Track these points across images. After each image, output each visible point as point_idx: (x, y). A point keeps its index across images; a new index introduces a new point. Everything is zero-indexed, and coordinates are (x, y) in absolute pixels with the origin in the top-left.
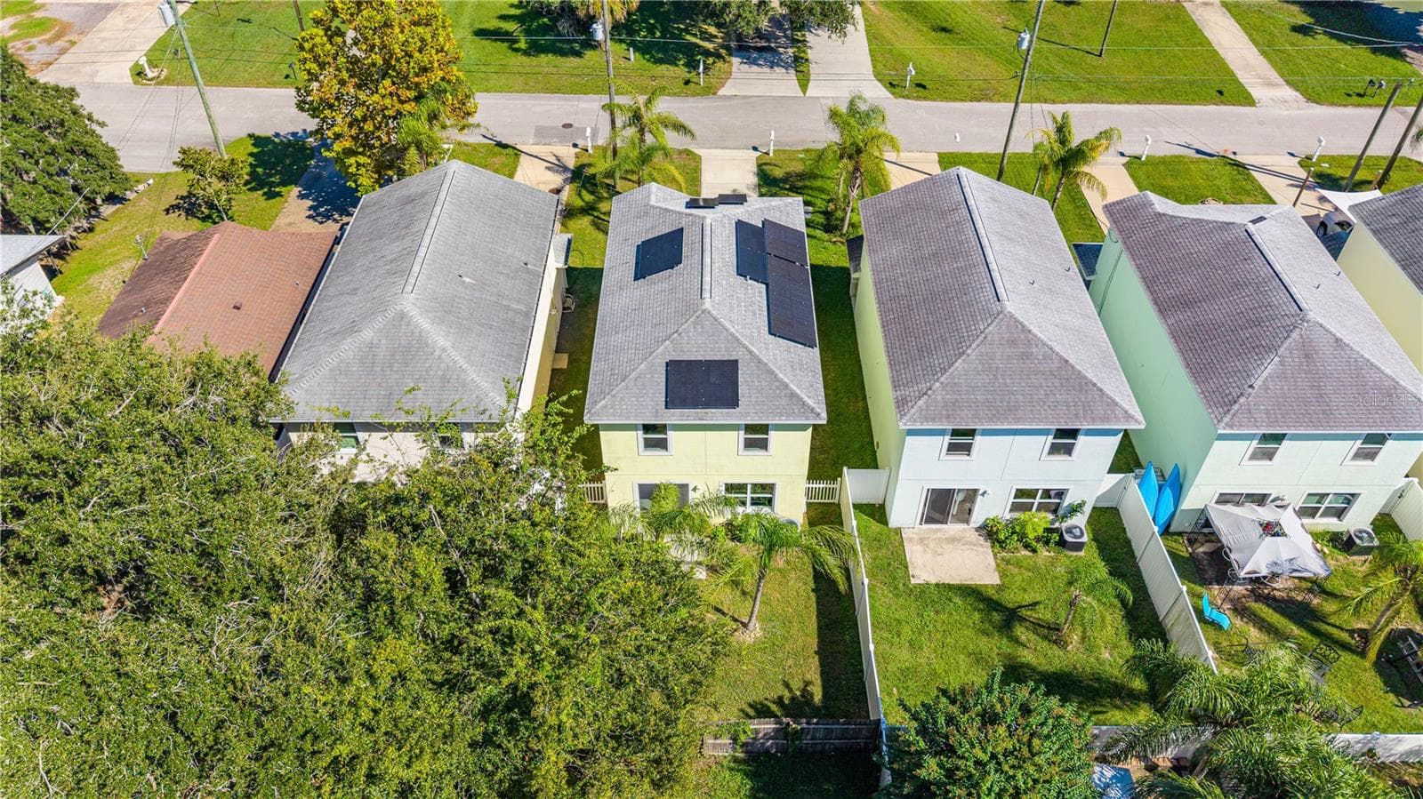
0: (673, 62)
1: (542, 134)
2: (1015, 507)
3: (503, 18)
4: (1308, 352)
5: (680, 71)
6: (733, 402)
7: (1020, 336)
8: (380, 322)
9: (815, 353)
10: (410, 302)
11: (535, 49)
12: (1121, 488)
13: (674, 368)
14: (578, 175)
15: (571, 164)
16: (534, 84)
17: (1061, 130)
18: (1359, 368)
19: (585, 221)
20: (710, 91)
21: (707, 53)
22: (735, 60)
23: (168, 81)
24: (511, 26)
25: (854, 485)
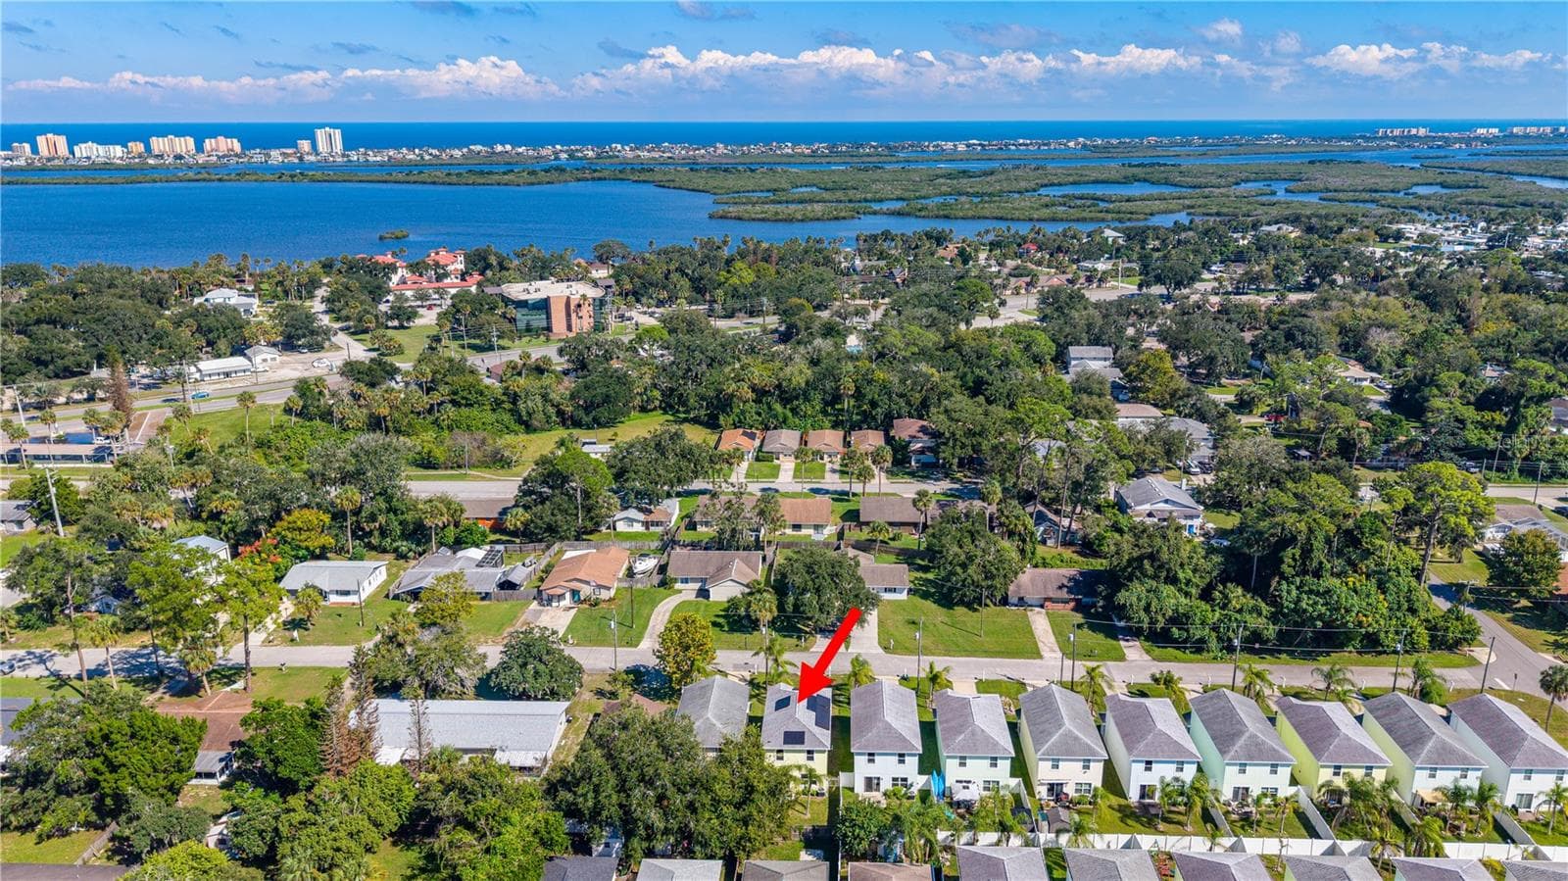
0: (791, 637)
1: (736, 667)
2: (894, 785)
3: (718, 616)
4: (973, 734)
5: (794, 641)
6: (803, 743)
7: (888, 726)
8: (701, 721)
9: (829, 732)
10: (709, 715)
11: (732, 630)
12: (928, 781)
13: (787, 734)
14: (751, 683)
15: (748, 678)
16: (731, 646)
17: (931, 667)
18: (988, 738)
19: (755, 700)
20: (807, 649)
21: (806, 632)
22: (819, 636)
23: (577, 645)
24: (721, 620)
25: (843, 779)
